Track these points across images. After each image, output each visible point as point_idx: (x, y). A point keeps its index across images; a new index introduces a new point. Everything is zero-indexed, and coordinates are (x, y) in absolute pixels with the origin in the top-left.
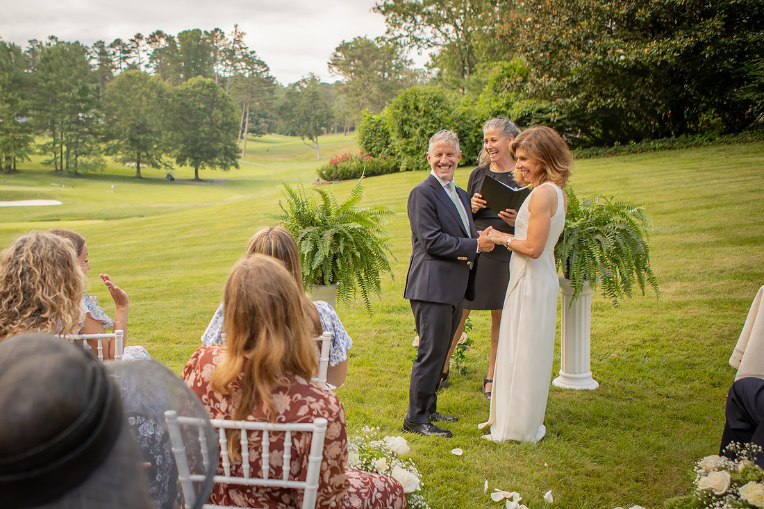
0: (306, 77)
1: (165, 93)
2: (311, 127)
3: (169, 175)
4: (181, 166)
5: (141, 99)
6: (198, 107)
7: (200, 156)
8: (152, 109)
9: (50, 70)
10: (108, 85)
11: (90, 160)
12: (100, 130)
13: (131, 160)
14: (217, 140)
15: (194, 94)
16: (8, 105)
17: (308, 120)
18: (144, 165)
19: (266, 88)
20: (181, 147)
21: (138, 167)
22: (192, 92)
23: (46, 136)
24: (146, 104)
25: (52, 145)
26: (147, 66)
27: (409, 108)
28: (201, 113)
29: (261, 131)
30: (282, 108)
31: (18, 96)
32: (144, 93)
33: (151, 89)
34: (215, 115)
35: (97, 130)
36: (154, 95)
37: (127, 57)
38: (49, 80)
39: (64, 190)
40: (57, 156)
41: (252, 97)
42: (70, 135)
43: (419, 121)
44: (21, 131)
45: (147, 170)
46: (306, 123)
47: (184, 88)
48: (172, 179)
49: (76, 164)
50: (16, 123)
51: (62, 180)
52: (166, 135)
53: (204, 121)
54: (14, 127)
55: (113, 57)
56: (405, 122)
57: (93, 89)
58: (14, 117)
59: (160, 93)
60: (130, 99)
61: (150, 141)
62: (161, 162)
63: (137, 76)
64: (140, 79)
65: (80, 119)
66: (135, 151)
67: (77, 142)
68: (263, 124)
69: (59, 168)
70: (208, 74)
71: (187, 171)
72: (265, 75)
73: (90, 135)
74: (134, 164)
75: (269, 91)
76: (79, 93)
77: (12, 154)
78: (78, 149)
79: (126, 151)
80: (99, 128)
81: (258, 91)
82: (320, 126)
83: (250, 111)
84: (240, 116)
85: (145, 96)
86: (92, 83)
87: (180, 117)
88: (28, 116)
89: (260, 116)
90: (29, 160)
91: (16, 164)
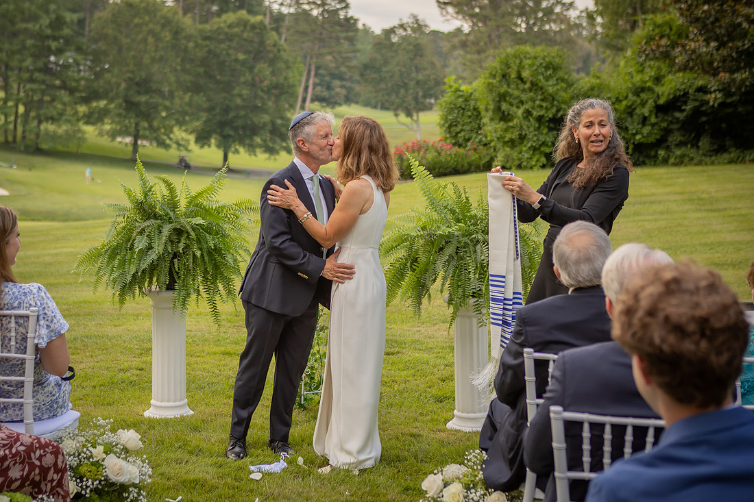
0: (405, 21)
1: (184, 34)
2: (409, 98)
3: (182, 160)
4: (202, 147)
5: (146, 40)
6: (233, 57)
7: (231, 133)
8: (161, 58)
10: (98, 14)
11: (62, 129)
12: (79, 85)
13: (127, 133)
14: (263, 110)
15: (230, 38)
17: (405, 86)
18: (145, 143)
19: (344, 35)
20: (204, 119)
21: (135, 145)
22: (226, 34)
24: (153, 49)
25: (1, 103)
27: (510, 76)
28: (238, 67)
29: (333, 100)
30: (366, 67)
32: (151, 32)
33: (163, 26)
34: (260, 71)
35: (74, 84)
36: (167, 35)
39: (16, 173)
40: (9, 120)
41: (319, 48)
42: (32, 90)
43: (524, 97)
45: (148, 148)
46: (402, 91)
47: (215, 27)
48: (187, 167)
49: (38, 135)
51: (13, 157)
52: (181, 99)
53: (242, 79)
56: (503, 97)
57: (72, 21)
59: (176, 33)
60: (129, 40)
62: (170, 139)
63: (143, 5)
65: (51, 66)
66: (132, 121)
68: (338, 90)
69: (10, 139)
70: (256, 9)
71: (211, 154)
72: (342, 14)
73: (63, 92)
74: (128, 140)
75: (347, 39)
76: (51, 26)
78: (42, 112)
79: (117, 119)
80: (77, 81)
81: (331, 38)
82: (425, 97)
83: (318, 68)
84: (301, 75)
85: (153, 36)
86: (74, 11)
87: (205, 72)
89: (334, 76)
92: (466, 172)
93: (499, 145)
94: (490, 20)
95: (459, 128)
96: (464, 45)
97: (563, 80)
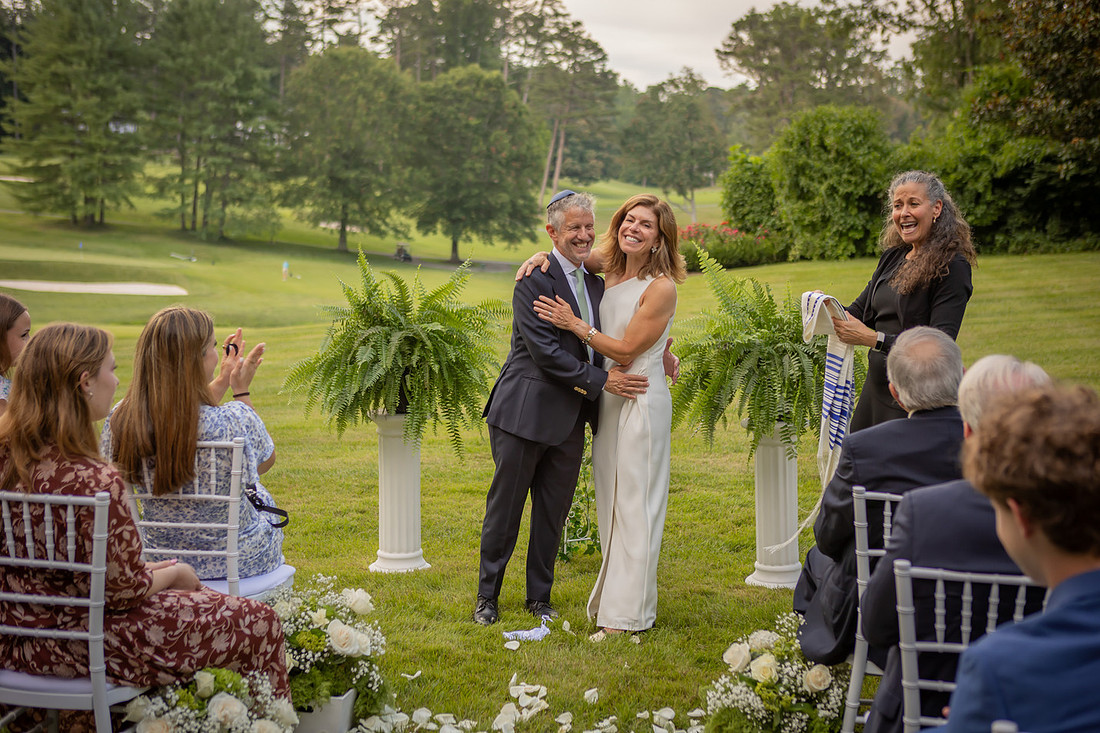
0: (676, 76)
1: (401, 94)
2: (682, 171)
3: (401, 251)
4: (425, 234)
5: (355, 101)
6: (464, 122)
7: (462, 216)
8: (374, 124)
9: (184, 36)
10: (295, 70)
11: (252, 213)
12: (273, 158)
13: (332, 217)
14: (500, 187)
15: (459, 98)
16: (95, 100)
17: (677, 157)
18: (355, 229)
19: (601, 93)
20: (428, 199)
21: (343, 232)
22: (454, 93)
23: (167, 162)
24: (365, 112)
25: (177, 180)
26: (375, 40)
27: (810, 144)
28: (470, 134)
29: (587, 175)
30: (628, 133)
31: (118, 82)
32: (362, 91)
33: (377, 84)
34: (496, 140)
35: (266, 157)
36: (381, 95)
37: (335, 21)
38: (180, 55)
39: (195, 267)
40: (187, 202)
41: (570, 110)
42: (214, 164)
43: (828, 170)
44: (118, 151)
45: (358, 236)
46: (673, 163)
47: (441, 85)
48: (408, 258)
49: (222, 221)
50: (108, 134)
51: (193, 247)
52: (400, 174)
53: (475, 150)
54: (104, 142)
55: (309, 18)
56: (801, 170)
57: (264, 79)
58: (107, 124)
59: (393, 92)
60: (334, 102)
61: (368, 184)
62: (387, 224)
63: (351, 58)
64: (356, 65)
65: (238, 134)
66: (339, 202)
67: (226, 178)
68: (593, 162)
69: (188, 225)
70: (491, 61)
71: (437, 243)
72: (598, 68)
73: (253, 167)
74: (334, 226)
75: (604, 98)
76: (237, 84)
77: (99, 193)
78: (227, 192)
79: (320, 200)
80: (271, 153)
81: (585, 97)
82: (701, 170)
83: (568, 135)
84: (547, 144)
85: (364, 97)
86: (266, 66)
87: (429, 140)
88: (135, 122)
89: (587, 145)
90: (132, 206)
91: (106, 212)
92: (756, 263)
93: (797, 230)
94: (782, 73)
95: (746, 209)
96: (750, 105)
97: (876, 148)
